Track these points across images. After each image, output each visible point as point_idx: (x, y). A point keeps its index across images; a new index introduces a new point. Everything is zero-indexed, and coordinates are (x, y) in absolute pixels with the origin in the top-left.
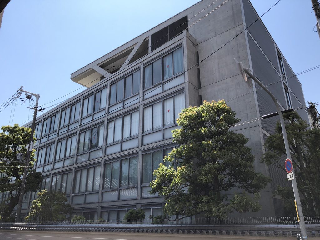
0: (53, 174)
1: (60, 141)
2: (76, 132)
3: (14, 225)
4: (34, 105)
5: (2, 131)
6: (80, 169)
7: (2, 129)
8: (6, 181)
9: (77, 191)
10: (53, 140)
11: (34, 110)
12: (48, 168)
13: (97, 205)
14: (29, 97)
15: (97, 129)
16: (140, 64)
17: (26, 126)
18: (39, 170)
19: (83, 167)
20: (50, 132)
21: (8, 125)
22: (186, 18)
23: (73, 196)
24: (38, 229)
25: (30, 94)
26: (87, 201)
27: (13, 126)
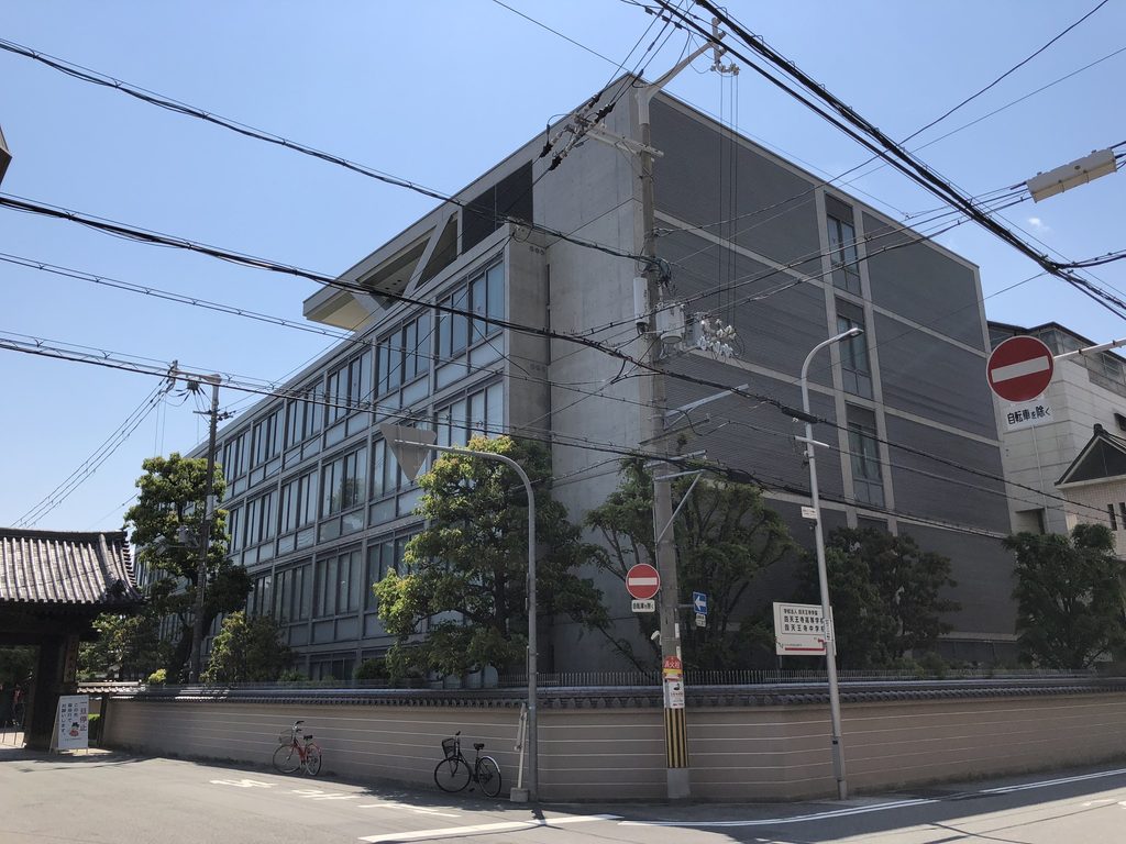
0: (276, 569)
1: (286, 483)
2: (316, 464)
3: (182, 692)
4: (209, 406)
5: (146, 473)
6: (325, 556)
7: (145, 467)
8: (168, 590)
9: (321, 612)
10: (274, 480)
11: (209, 417)
12: (267, 552)
13: (355, 645)
14: (193, 386)
15: (353, 456)
16: (430, 295)
17: (194, 454)
18: (250, 558)
19: (330, 552)
20: (267, 458)
21: (158, 454)
22: (528, 167)
23: (314, 623)
24: (230, 699)
25: (197, 379)
26: (341, 636)
27: (167, 459)
